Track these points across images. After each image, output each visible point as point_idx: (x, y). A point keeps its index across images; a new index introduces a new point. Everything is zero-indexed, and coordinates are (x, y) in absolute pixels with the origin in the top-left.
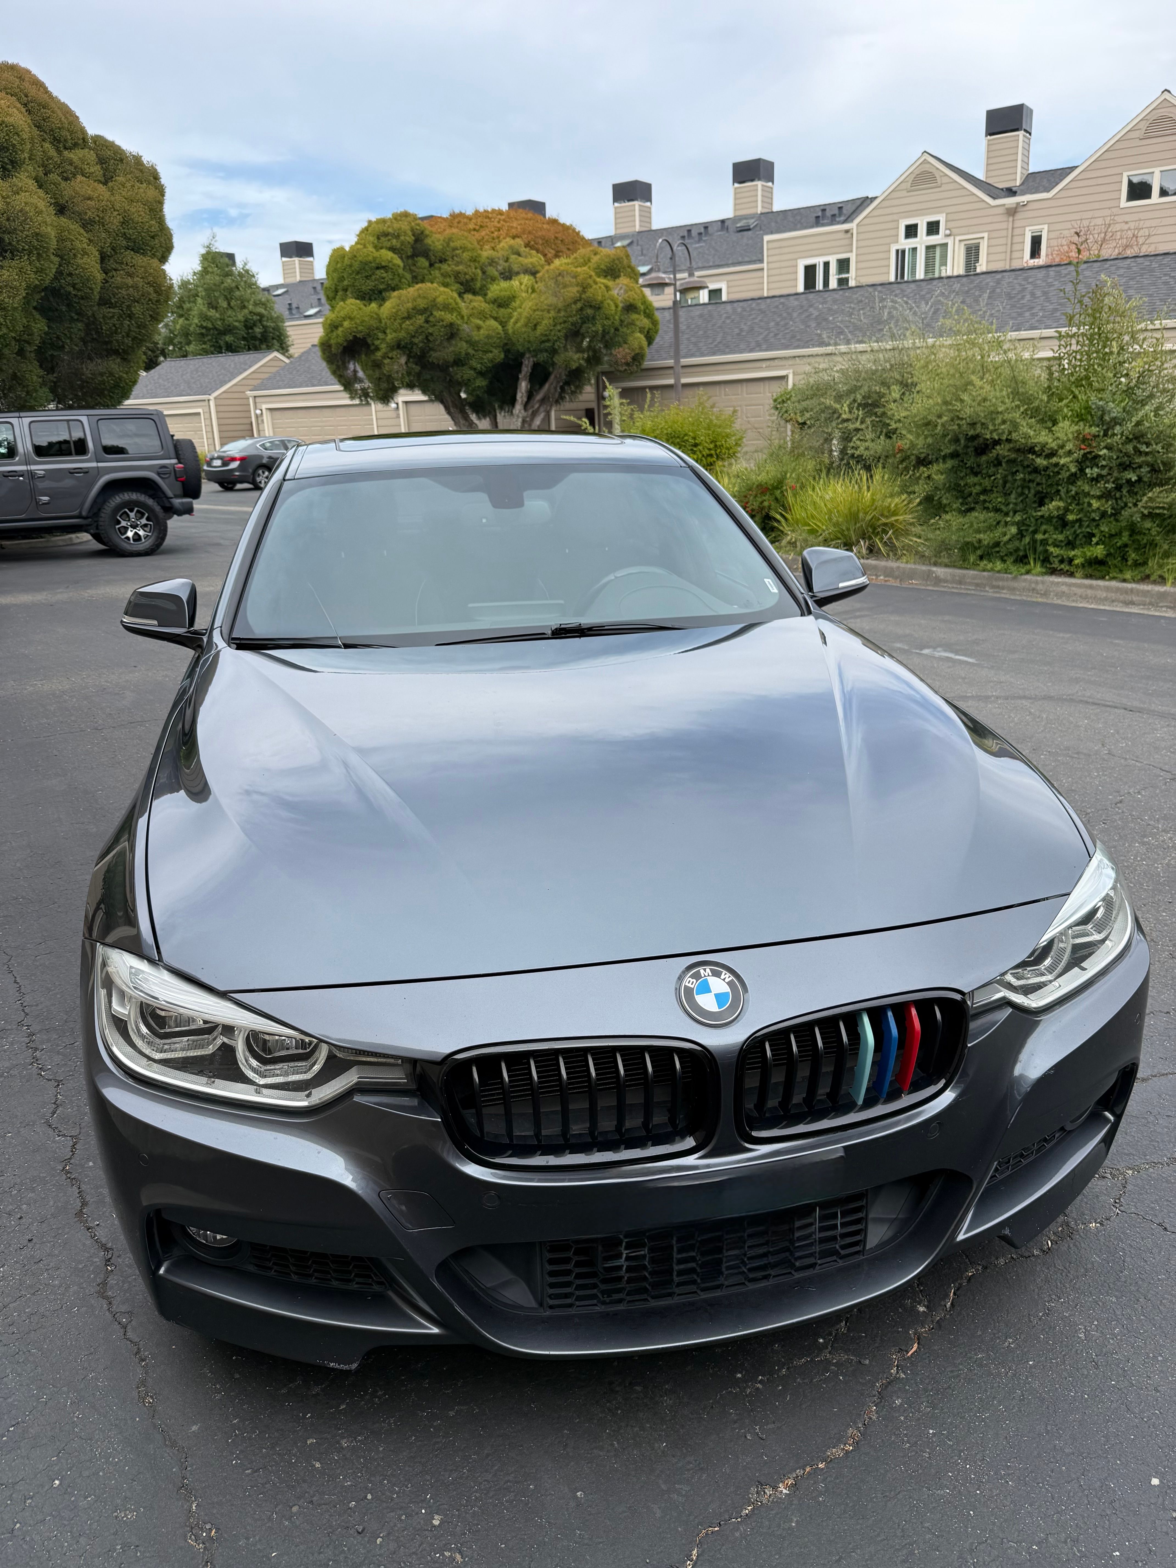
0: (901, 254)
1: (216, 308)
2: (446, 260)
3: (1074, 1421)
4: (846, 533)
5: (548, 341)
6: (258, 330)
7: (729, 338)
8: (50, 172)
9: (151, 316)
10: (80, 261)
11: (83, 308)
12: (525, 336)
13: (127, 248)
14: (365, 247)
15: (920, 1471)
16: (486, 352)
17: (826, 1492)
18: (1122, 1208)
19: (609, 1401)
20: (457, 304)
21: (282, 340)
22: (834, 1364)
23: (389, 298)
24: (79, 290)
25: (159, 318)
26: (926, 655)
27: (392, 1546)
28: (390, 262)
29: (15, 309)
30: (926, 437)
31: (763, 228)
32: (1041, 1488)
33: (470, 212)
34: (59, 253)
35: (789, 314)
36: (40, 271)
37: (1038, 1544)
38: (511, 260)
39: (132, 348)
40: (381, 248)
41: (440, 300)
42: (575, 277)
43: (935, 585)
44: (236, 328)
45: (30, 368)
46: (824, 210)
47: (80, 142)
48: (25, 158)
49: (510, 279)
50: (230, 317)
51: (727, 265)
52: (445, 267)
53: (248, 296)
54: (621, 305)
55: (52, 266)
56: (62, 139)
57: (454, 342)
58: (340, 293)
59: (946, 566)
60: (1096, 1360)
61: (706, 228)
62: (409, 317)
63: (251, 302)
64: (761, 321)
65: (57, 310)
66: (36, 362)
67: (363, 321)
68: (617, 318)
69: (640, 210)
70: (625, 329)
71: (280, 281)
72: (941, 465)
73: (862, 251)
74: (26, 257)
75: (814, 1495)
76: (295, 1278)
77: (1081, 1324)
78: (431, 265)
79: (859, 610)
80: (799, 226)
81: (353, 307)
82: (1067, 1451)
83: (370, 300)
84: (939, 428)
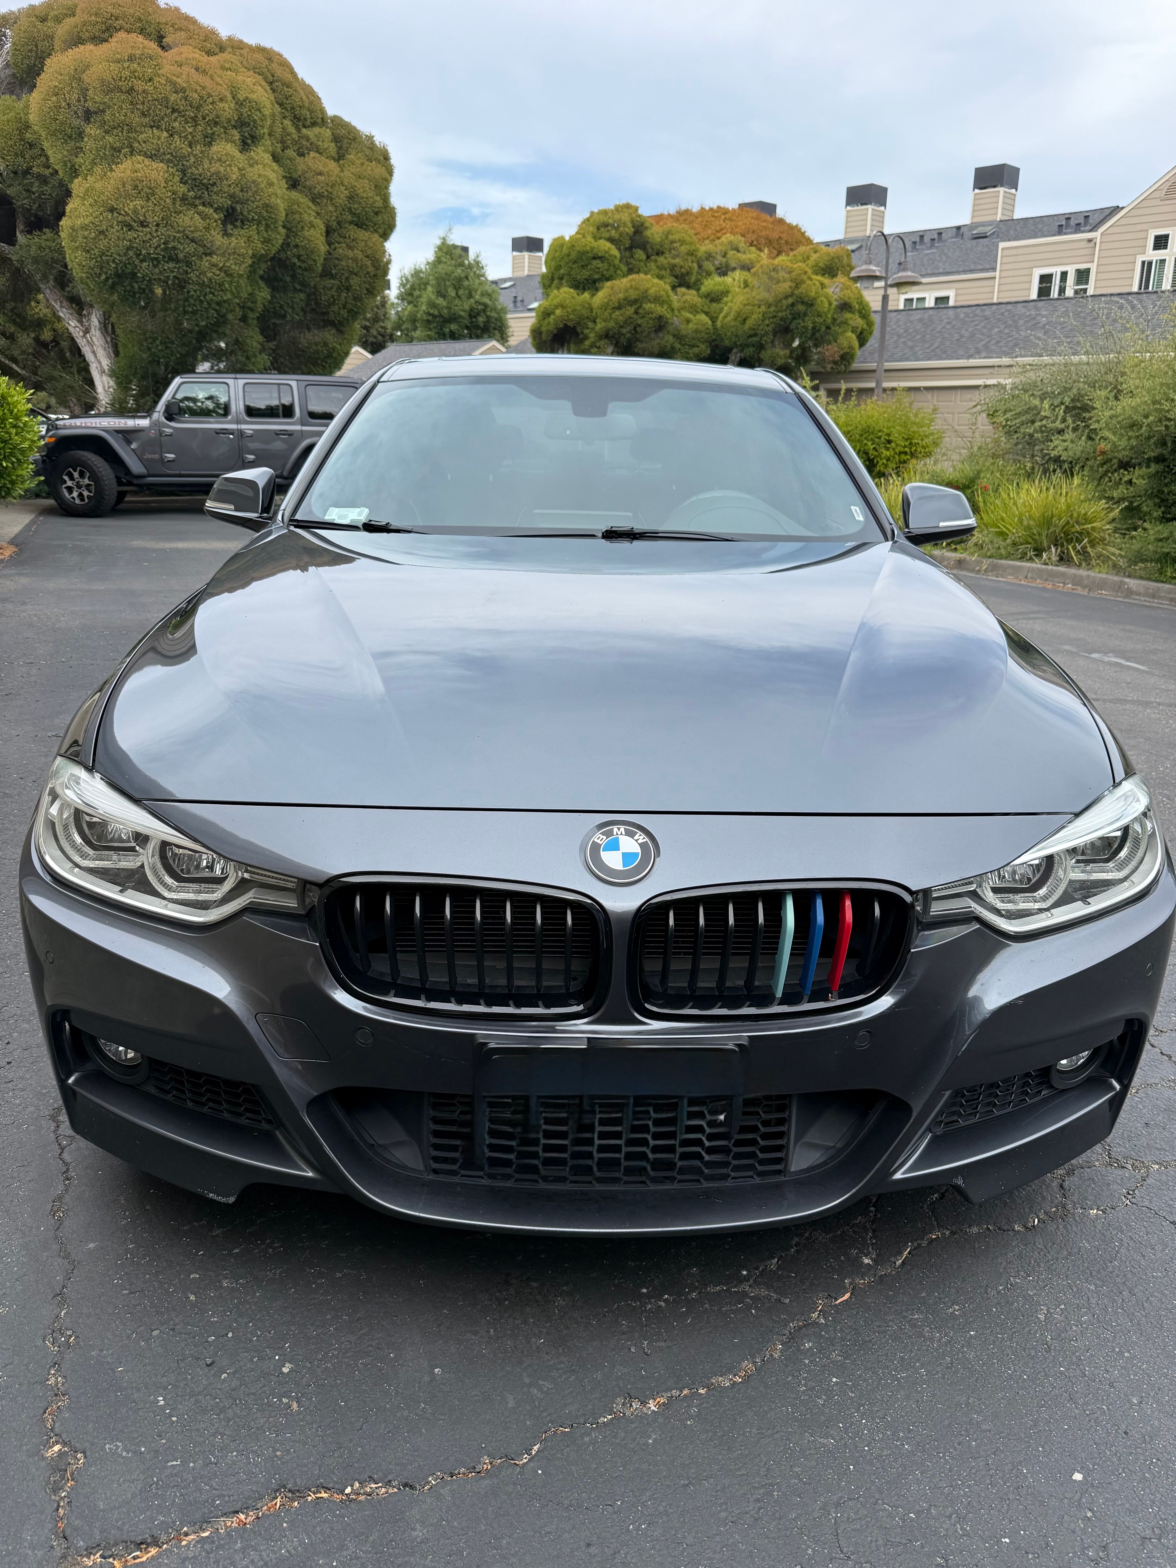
0: (1147, 266)
1: (444, 297)
2: (663, 253)
3: (1003, 1399)
4: (1037, 537)
5: (756, 335)
6: (481, 319)
7: (948, 343)
8: (287, 147)
9: (367, 289)
10: (307, 233)
11: (306, 279)
12: (734, 329)
13: (351, 223)
14: (584, 236)
15: (808, 1416)
16: (693, 346)
17: (696, 1416)
18: (1134, 1200)
19: (499, 1292)
20: (668, 296)
21: (503, 331)
22: (750, 1298)
23: (602, 288)
24: (303, 262)
25: (375, 292)
26: (1095, 659)
27: (235, 1383)
28: (607, 252)
29: (241, 276)
30: (1130, 438)
31: (1001, 235)
32: (940, 1458)
33: (695, 209)
34: (288, 225)
35: (1015, 321)
36: (267, 241)
37: (918, 1513)
38: (728, 256)
39: (347, 319)
40: (600, 238)
41: (652, 291)
42: (790, 272)
43: (1126, 596)
44: (461, 317)
45: (251, 333)
46: (1068, 219)
47: (319, 121)
48: (264, 134)
49: (726, 274)
50: (456, 306)
51: (958, 272)
52: (661, 260)
53: (476, 286)
54: (835, 303)
55: (279, 238)
56: (302, 118)
57: (661, 335)
58: (556, 282)
59: (1141, 578)
60: (1049, 1344)
61: (940, 234)
62: (619, 307)
63: (479, 293)
64: (984, 327)
65: (281, 280)
66: (257, 329)
67: (575, 310)
68: (829, 316)
69: (873, 215)
70: (837, 328)
71: (509, 274)
72: (1144, 469)
73: (1103, 261)
74: (255, 227)
75: (683, 1417)
76: (190, 1104)
77: (1045, 1305)
78: (648, 257)
79: (1034, 612)
80: (1039, 234)
81: (567, 296)
82: (984, 1427)
83: (584, 289)
84: (1144, 428)
